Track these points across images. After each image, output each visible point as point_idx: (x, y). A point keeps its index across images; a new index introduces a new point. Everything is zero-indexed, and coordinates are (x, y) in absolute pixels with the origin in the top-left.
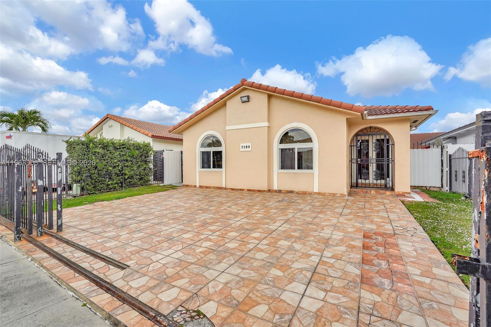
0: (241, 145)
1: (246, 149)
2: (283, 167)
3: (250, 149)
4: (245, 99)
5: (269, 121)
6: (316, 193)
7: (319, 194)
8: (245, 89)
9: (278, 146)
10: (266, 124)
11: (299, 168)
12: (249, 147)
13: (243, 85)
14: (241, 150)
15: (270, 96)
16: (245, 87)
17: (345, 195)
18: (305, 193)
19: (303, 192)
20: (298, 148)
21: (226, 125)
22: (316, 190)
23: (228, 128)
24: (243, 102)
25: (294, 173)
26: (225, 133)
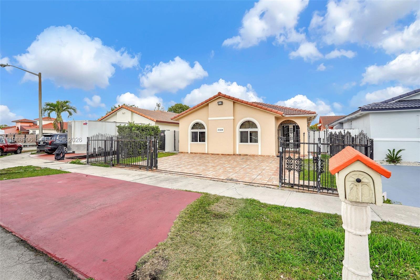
0: (218, 129)
1: (220, 131)
2: (242, 141)
3: (223, 131)
4: (221, 103)
5: (234, 116)
6: (260, 155)
7: (261, 156)
8: (220, 98)
9: (239, 130)
10: (232, 118)
11: (250, 142)
12: (222, 130)
13: (219, 96)
14: (218, 131)
15: (234, 103)
16: (220, 97)
17: (275, 156)
18: (254, 156)
19: (253, 155)
20: (250, 132)
21: (208, 117)
22: (260, 154)
23: (209, 119)
24: (219, 105)
25: (248, 145)
26: (208, 121)
